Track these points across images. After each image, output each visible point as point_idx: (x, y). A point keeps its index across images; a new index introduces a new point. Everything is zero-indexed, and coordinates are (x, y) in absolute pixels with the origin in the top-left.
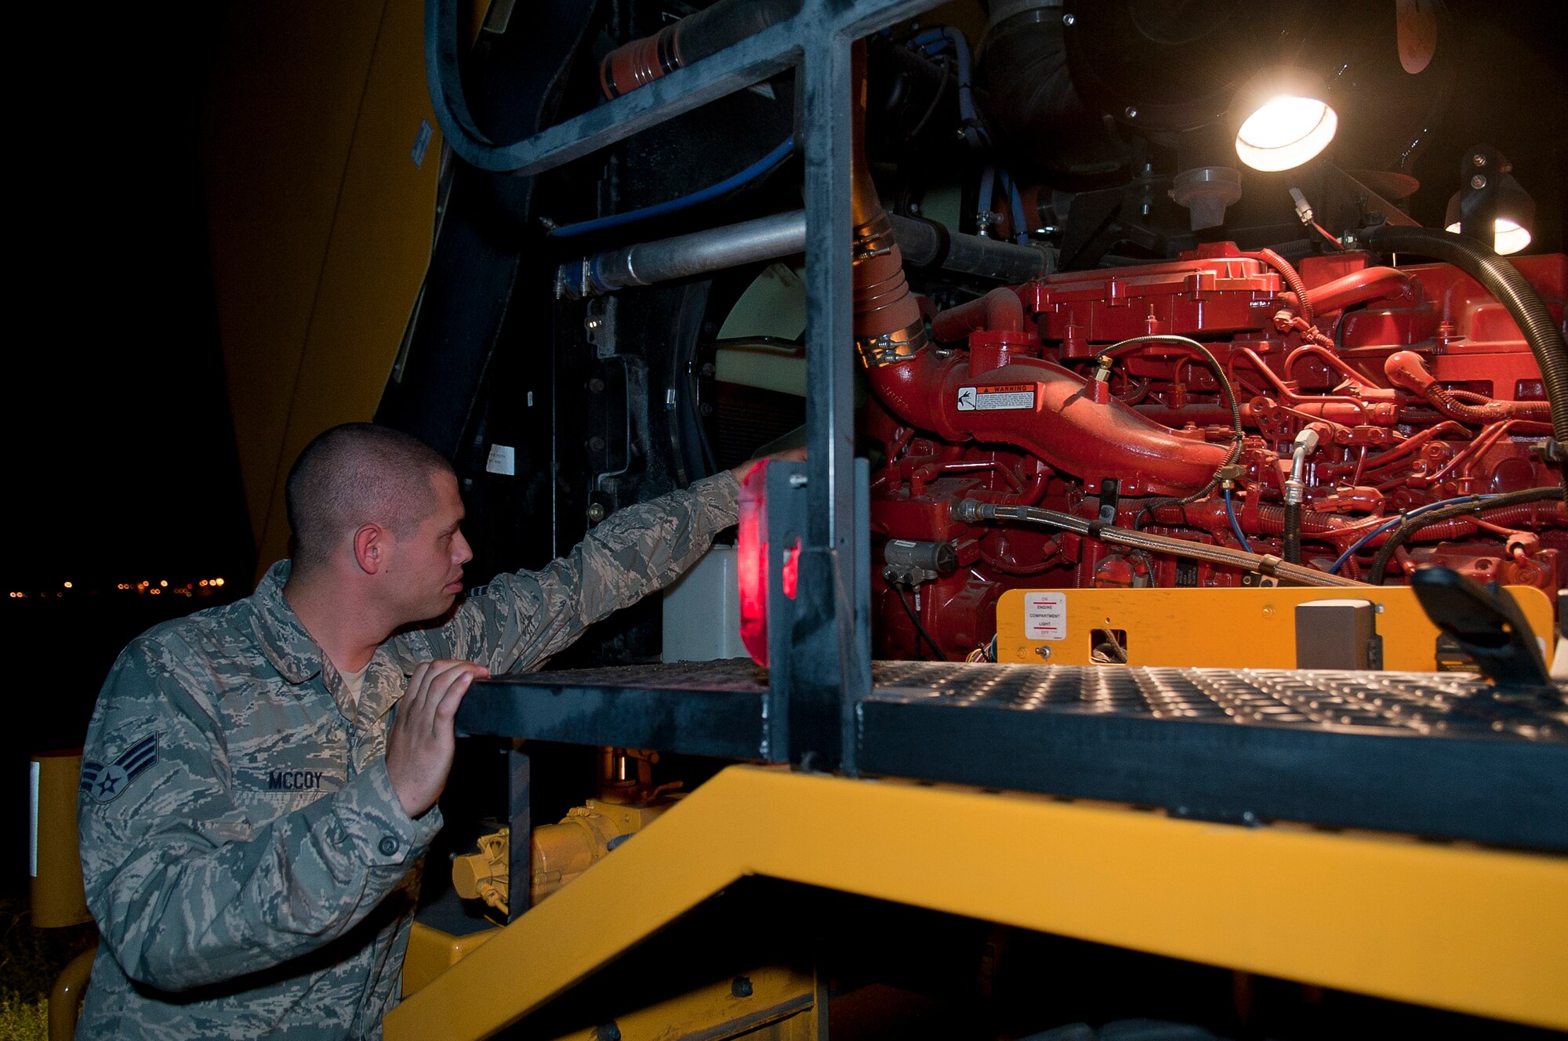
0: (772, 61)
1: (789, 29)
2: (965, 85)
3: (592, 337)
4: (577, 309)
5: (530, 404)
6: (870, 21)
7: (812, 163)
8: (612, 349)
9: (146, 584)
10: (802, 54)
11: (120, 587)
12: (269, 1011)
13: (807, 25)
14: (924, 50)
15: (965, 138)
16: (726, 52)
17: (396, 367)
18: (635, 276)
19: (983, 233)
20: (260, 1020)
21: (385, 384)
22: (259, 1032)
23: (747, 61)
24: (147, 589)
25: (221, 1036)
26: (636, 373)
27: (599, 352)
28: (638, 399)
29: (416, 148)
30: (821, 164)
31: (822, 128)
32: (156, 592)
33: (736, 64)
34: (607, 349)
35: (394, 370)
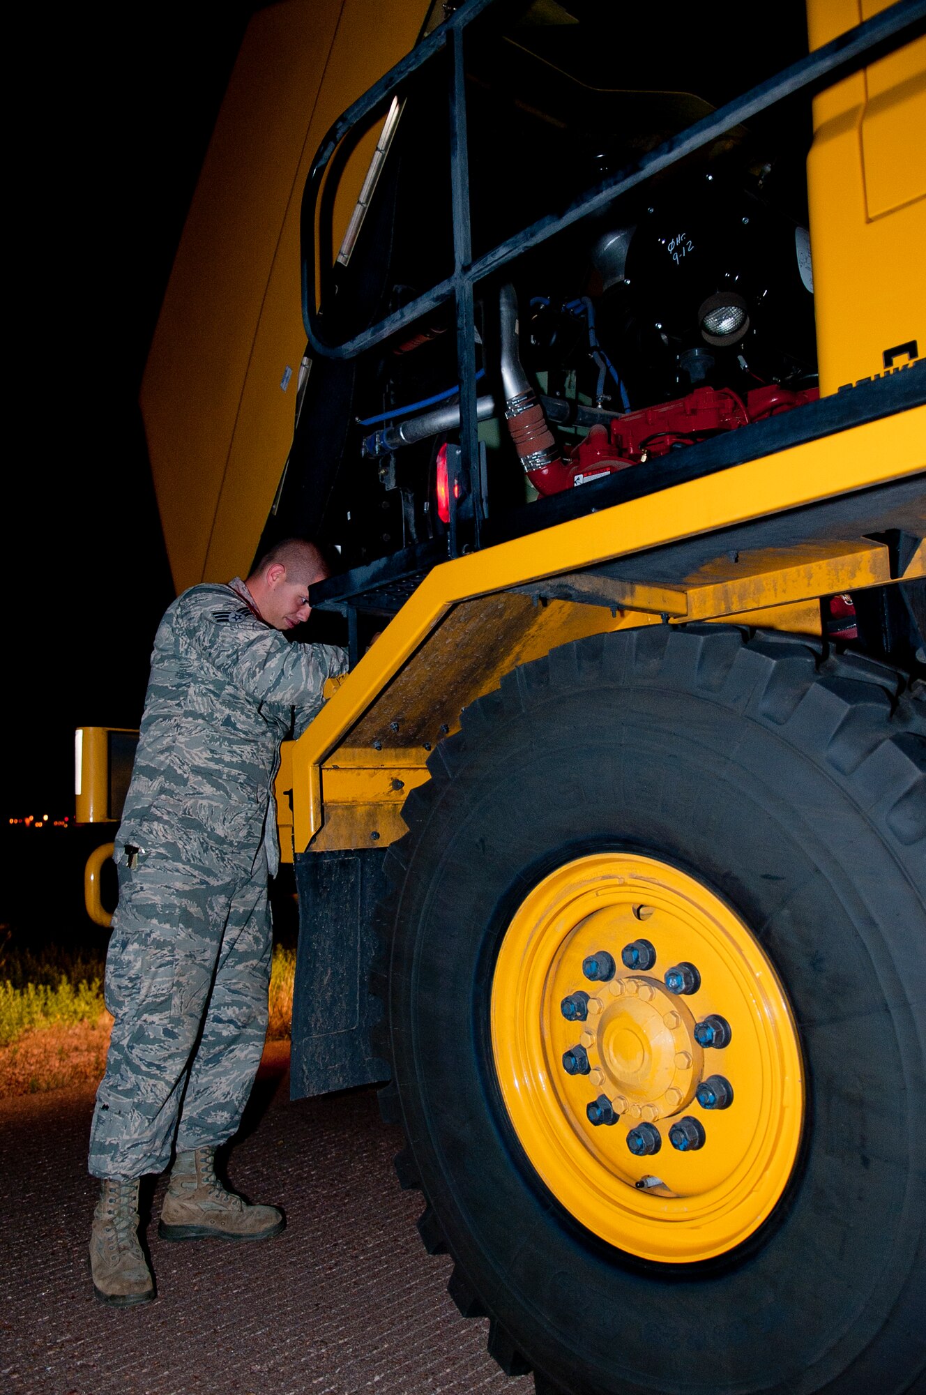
0: (444, 294)
1: (449, 281)
2: (592, 328)
3: (382, 479)
4: (372, 465)
5: (349, 518)
6: (477, 274)
7: (459, 329)
8: (394, 485)
9: (31, 818)
10: (454, 291)
11: (11, 821)
12: (242, 752)
13: (456, 278)
14: (572, 312)
15: (593, 358)
16: (428, 293)
17: (274, 506)
18: (404, 438)
19: (600, 406)
20: (238, 754)
21: (267, 515)
22: (237, 759)
23: (435, 295)
24: (33, 823)
25: (220, 758)
26: (407, 496)
27: (386, 487)
28: (409, 511)
29: (283, 382)
30: (462, 329)
31: (462, 316)
32: (39, 825)
33: (432, 297)
34: (391, 485)
35: (272, 508)
